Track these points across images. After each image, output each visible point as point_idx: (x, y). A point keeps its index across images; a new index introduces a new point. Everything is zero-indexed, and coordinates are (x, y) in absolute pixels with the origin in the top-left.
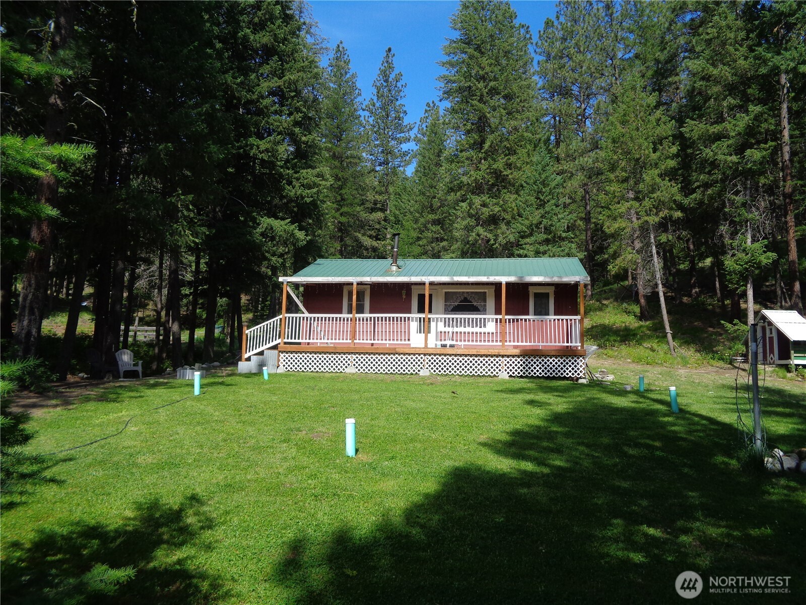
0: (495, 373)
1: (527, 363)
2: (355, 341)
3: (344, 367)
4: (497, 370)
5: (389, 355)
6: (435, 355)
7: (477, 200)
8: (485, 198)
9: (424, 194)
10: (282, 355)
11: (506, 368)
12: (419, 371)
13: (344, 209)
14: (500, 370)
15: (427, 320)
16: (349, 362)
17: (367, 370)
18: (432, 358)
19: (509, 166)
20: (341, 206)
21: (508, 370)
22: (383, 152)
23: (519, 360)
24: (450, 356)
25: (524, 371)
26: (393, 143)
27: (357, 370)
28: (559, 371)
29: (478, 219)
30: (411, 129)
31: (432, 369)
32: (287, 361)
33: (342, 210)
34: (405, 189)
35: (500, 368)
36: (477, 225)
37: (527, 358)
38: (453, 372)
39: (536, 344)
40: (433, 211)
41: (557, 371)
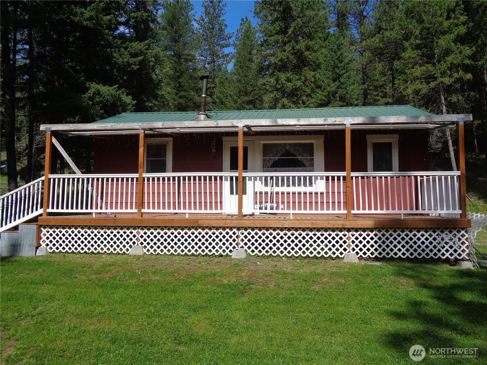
0: (338, 253)
1: (384, 239)
2: (143, 211)
3: (127, 246)
4: (341, 250)
5: (189, 229)
6: (253, 229)
7: (283, 76)
8: (289, 74)
9: (240, 81)
10: (44, 231)
11: (353, 246)
12: (231, 251)
13: (182, 93)
14: (345, 250)
15: (240, 180)
16: (134, 240)
17: (158, 251)
18: (249, 234)
19: (308, 48)
20: (179, 91)
21: (357, 250)
22: (210, 54)
23: (372, 235)
24: (274, 230)
25: (380, 250)
26: (217, 48)
27: (145, 251)
28: (431, 251)
29: (283, 92)
30: (230, 37)
31: (249, 248)
32: (51, 238)
33: (180, 94)
34: (227, 79)
35: (345, 246)
36: (283, 98)
37: (383, 232)
38: (278, 252)
39: (396, 211)
40: (246, 94)
41: (427, 251)
